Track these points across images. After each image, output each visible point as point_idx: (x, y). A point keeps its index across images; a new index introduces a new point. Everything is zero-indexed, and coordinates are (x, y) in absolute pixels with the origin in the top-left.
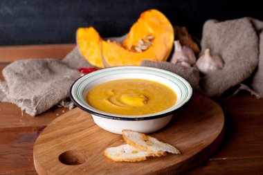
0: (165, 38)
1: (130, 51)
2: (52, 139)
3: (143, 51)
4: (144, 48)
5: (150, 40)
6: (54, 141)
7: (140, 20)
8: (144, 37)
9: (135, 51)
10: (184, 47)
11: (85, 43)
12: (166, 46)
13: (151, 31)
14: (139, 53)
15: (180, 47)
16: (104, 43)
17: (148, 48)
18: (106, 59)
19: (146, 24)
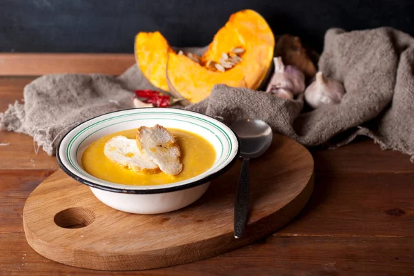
0: (260, 54)
1: (207, 69)
2: (55, 189)
3: (226, 69)
4: (228, 65)
5: (239, 55)
6: (58, 193)
7: (228, 25)
8: (231, 50)
9: (216, 70)
10: (289, 67)
11: (147, 54)
12: (261, 65)
13: (242, 41)
14: (221, 72)
15: (282, 67)
16: (172, 55)
17: (233, 66)
18: (172, 80)
19: (236, 30)
